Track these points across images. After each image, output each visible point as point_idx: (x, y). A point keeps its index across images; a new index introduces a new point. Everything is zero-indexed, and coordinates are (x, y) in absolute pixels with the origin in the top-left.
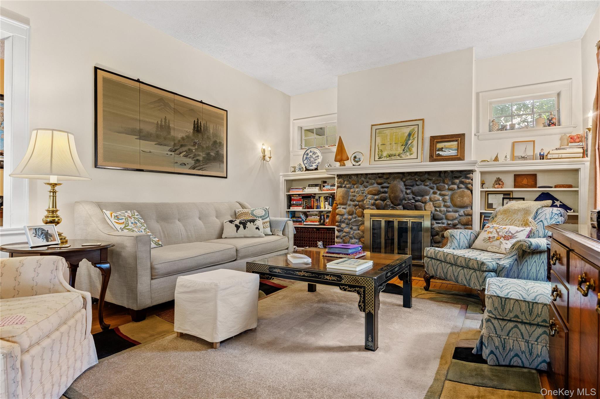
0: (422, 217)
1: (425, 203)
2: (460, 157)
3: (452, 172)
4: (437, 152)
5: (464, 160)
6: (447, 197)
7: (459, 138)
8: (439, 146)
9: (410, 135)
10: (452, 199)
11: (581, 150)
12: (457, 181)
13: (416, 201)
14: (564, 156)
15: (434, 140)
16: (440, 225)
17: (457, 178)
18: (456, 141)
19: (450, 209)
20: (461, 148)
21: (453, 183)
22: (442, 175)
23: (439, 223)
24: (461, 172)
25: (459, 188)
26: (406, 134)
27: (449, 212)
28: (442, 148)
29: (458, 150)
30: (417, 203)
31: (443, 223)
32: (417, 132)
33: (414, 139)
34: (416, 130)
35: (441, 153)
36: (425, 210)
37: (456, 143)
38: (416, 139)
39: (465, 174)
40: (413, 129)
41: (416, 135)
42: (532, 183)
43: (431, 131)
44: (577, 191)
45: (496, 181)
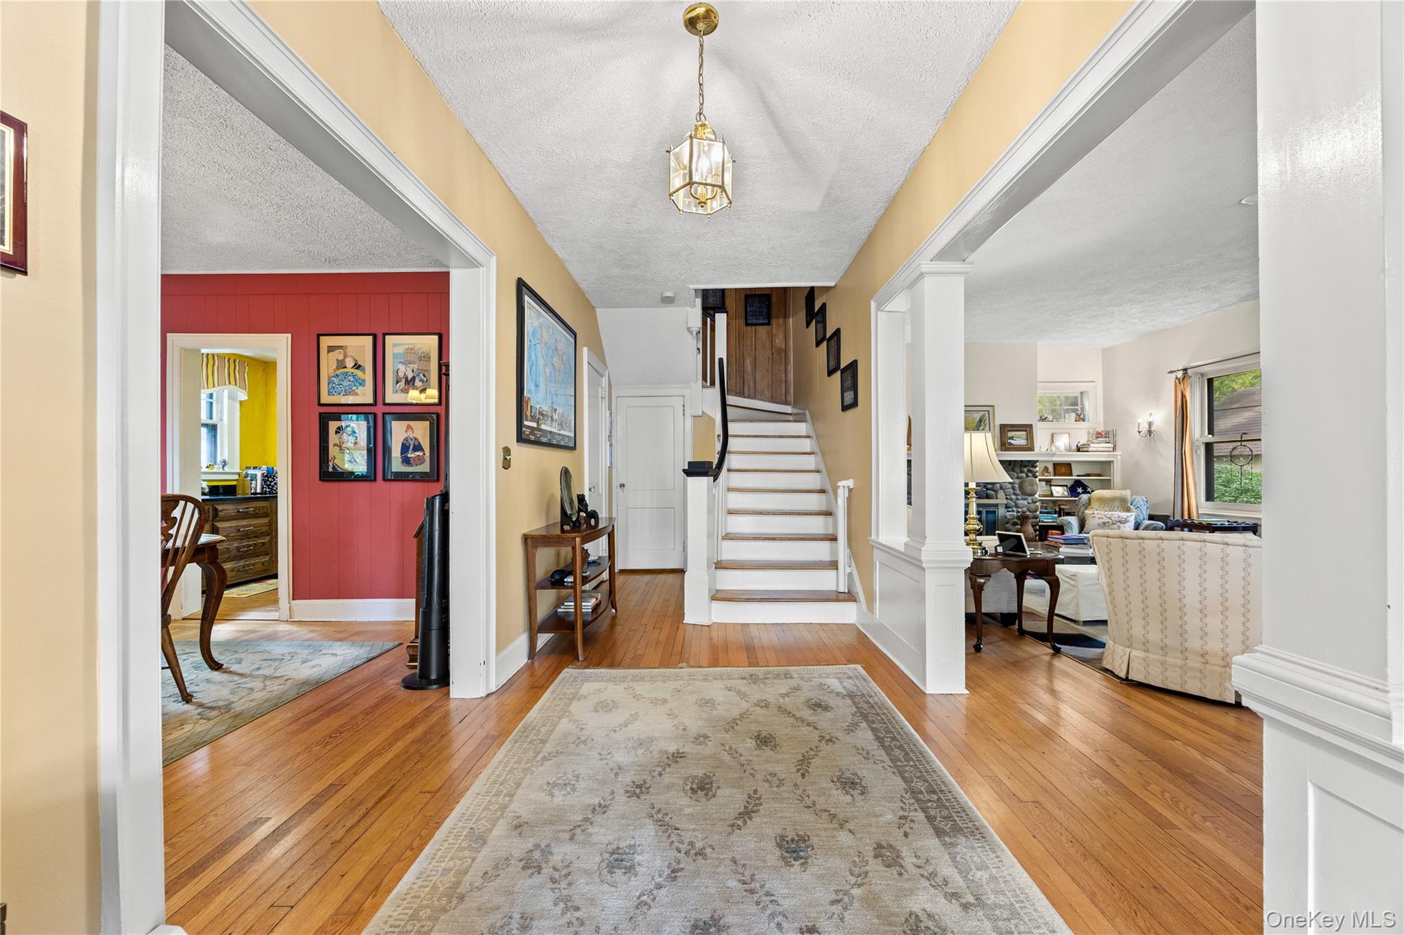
0: (996, 506)
1: (996, 492)
2: (1030, 448)
3: (1021, 461)
4: (1009, 441)
5: (1033, 450)
6: (1017, 486)
7: (1027, 429)
8: (1010, 434)
9: (980, 420)
10: (1021, 487)
11: (1112, 446)
12: (1025, 470)
13: (987, 489)
14: (1100, 449)
15: (1004, 428)
16: (1011, 513)
17: (1025, 466)
18: (1026, 431)
19: (1020, 497)
20: (1030, 437)
21: (1022, 472)
22: (1012, 464)
23: (1010, 511)
24: (1029, 461)
25: (1027, 476)
26: (977, 420)
27: (1019, 500)
28: (1013, 437)
29: (1027, 439)
30: (989, 492)
31: (1013, 511)
32: (987, 419)
33: (985, 425)
34: (987, 416)
35: (1012, 441)
36: (997, 498)
37: (1025, 433)
38: (988, 425)
39: (1033, 464)
40: (984, 415)
41: (987, 422)
42: (1068, 472)
43: (1002, 418)
44: (1110, 480)
45: (1044, 470)
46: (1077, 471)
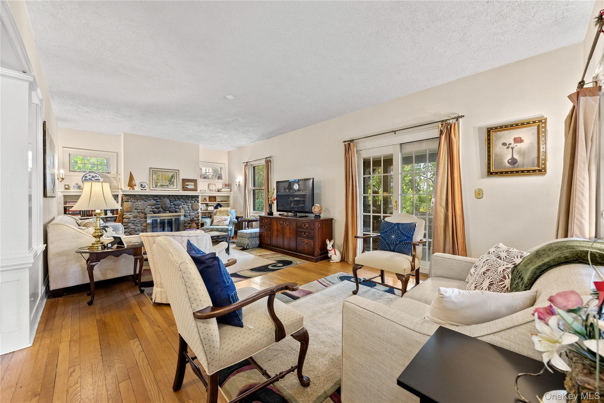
0: (180, 216)
1: (180, 209)
2: (195, 190)
3: (192, 195)
4: (186, 186)
5: (197, 191)
6: (190, 206)
7: (195, 181)
8: (187, 183)
9: (172, 176)
10: (192, 207)
11: (230, 190)
12: (194, 199)
13: (176, 208)
14: (226, 191)
15: (184, 181)
16: (187, 219)
17: (194, 198)
18: (194, 182)
19: (191, 211)
20: (196, 185)
21: (192, 200)
22: (188, 197)
23: (187, 218)
24: (195, 196)
25: (195, 202)
26: (171, 176)
27: (191, 213)
28: (188, 185)
29: (194, 186)
30: (176, 209)
31: (188, 218)
32: (176, 176)
33: (175, 179)
34: (176, 174)
35: (187, 187)
36: (180, 212)
37: (193, 183)
38: (176, 179)
39: (197, 197)
40: (174, 174)
41: (176, 177)
42: (215, 200)
43: (182, 176)
44: (229, 203)
45: (204, 199)
46: (218, 199)
